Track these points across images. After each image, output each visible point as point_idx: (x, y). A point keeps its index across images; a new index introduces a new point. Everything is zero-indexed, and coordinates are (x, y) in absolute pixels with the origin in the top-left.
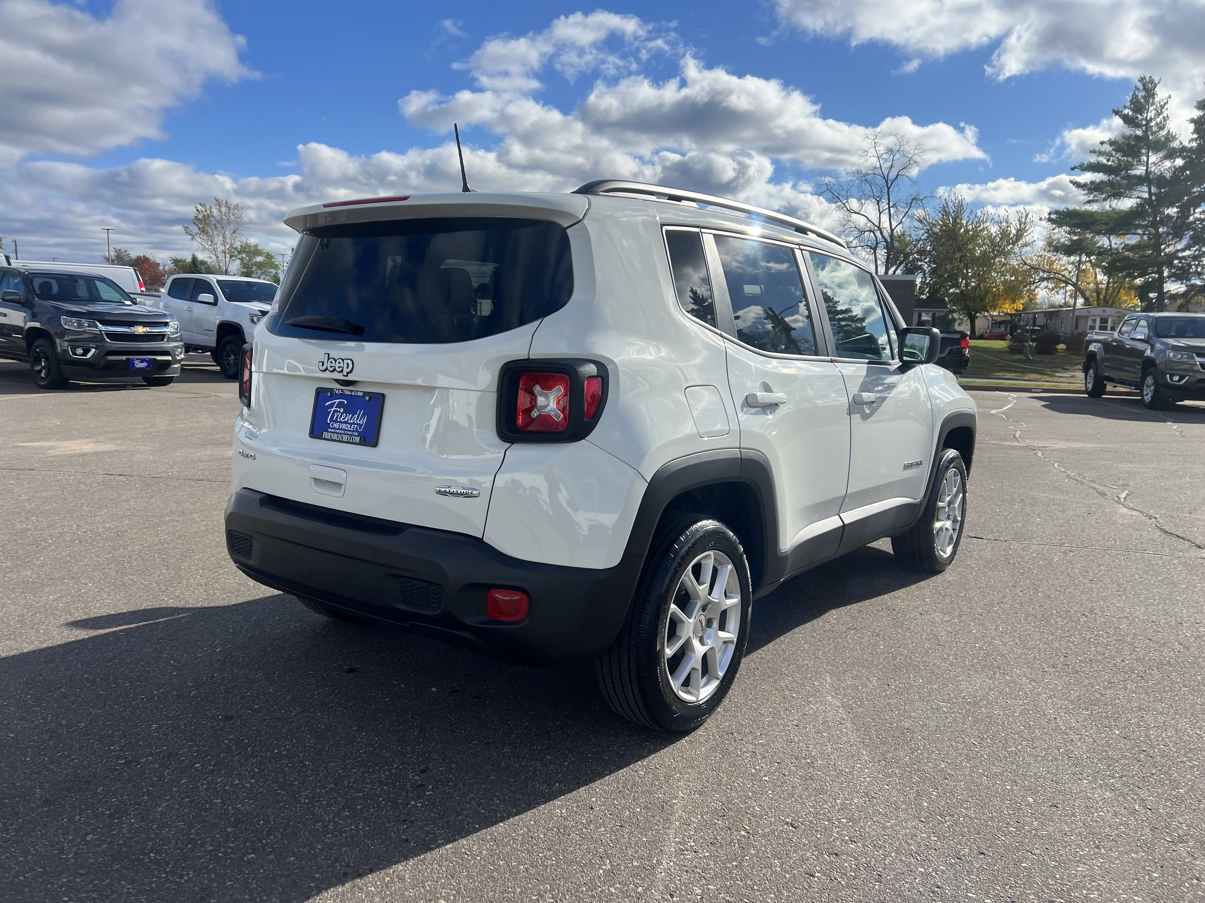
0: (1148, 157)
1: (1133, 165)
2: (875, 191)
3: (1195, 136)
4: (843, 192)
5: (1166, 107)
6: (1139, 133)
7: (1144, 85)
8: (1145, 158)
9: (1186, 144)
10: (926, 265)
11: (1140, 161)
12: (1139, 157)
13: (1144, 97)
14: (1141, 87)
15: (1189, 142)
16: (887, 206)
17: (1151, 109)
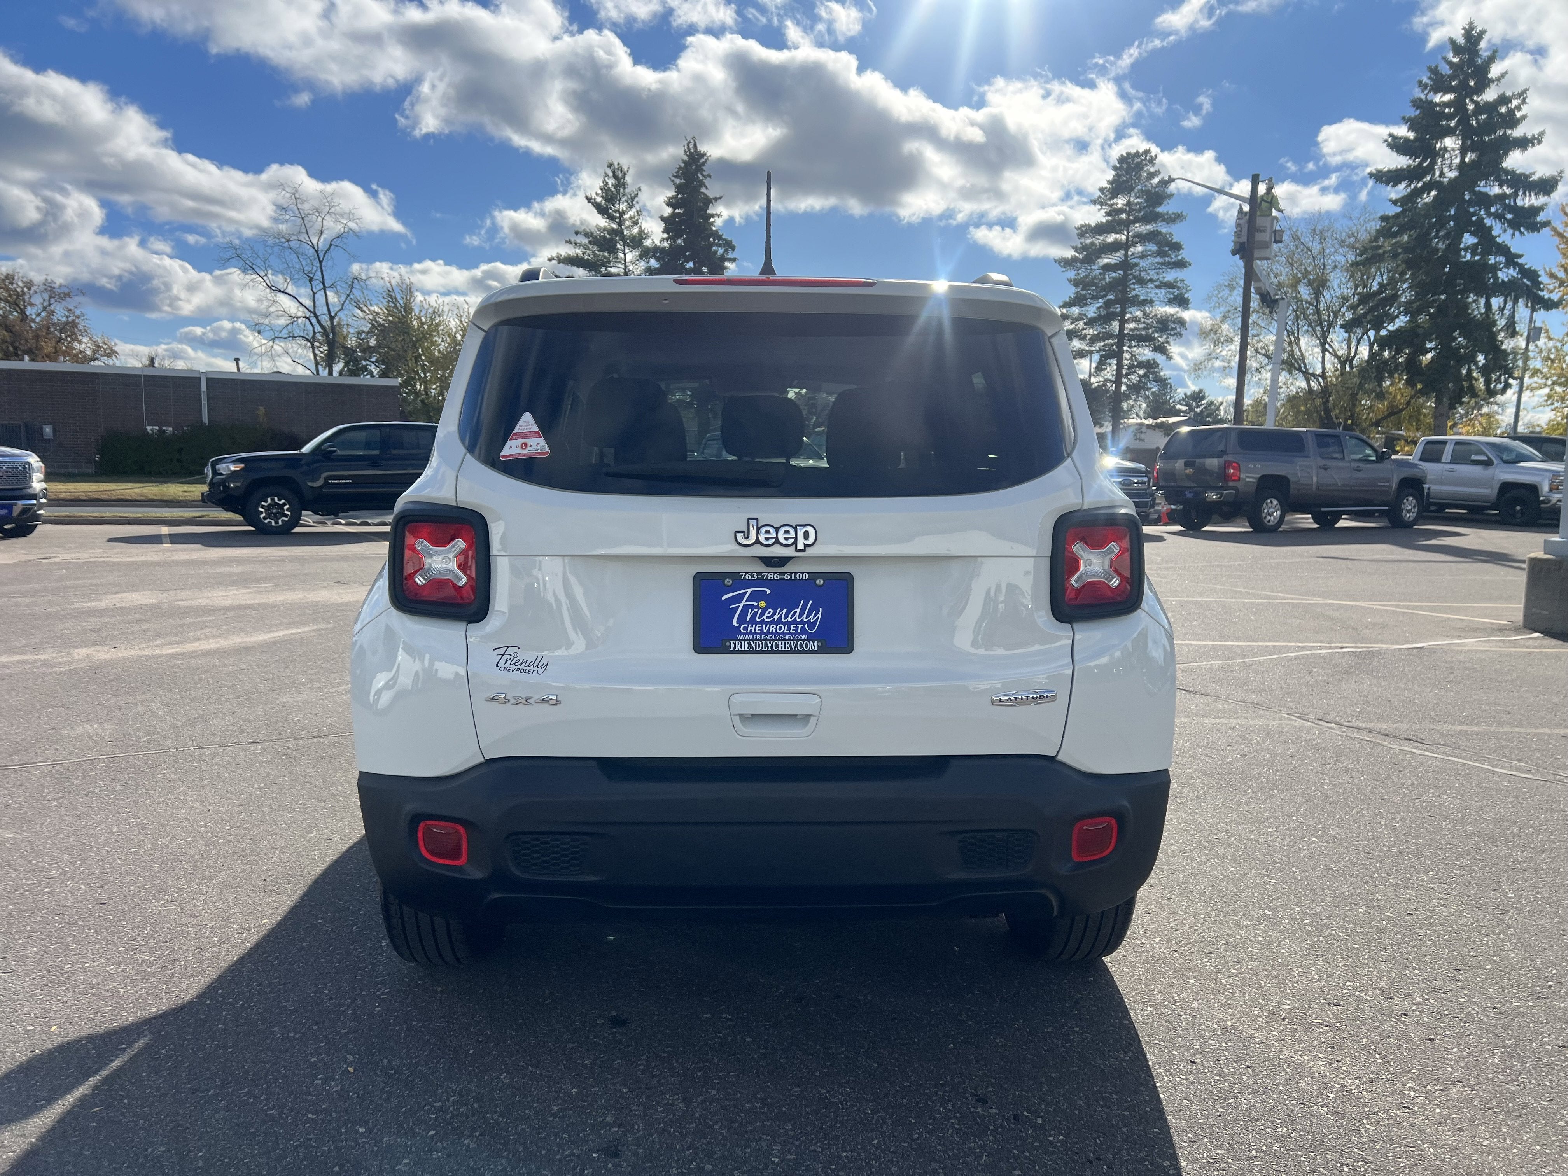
0: (625, 254)
1: (609, 262)
2: (304, 263)
3: (666, 236)
4: (259, 260)
5: (636, 199)
6: (615, 226)
7: (614, 172)
8: (622, 255)
9: (657, 243)
10: (373, 366)
11: (617, 258)
12: (616, 253)
13: (615, 186)
14: (611, 174)
15: (661, 241)
16: (321, 286)
17: (623, 199)
